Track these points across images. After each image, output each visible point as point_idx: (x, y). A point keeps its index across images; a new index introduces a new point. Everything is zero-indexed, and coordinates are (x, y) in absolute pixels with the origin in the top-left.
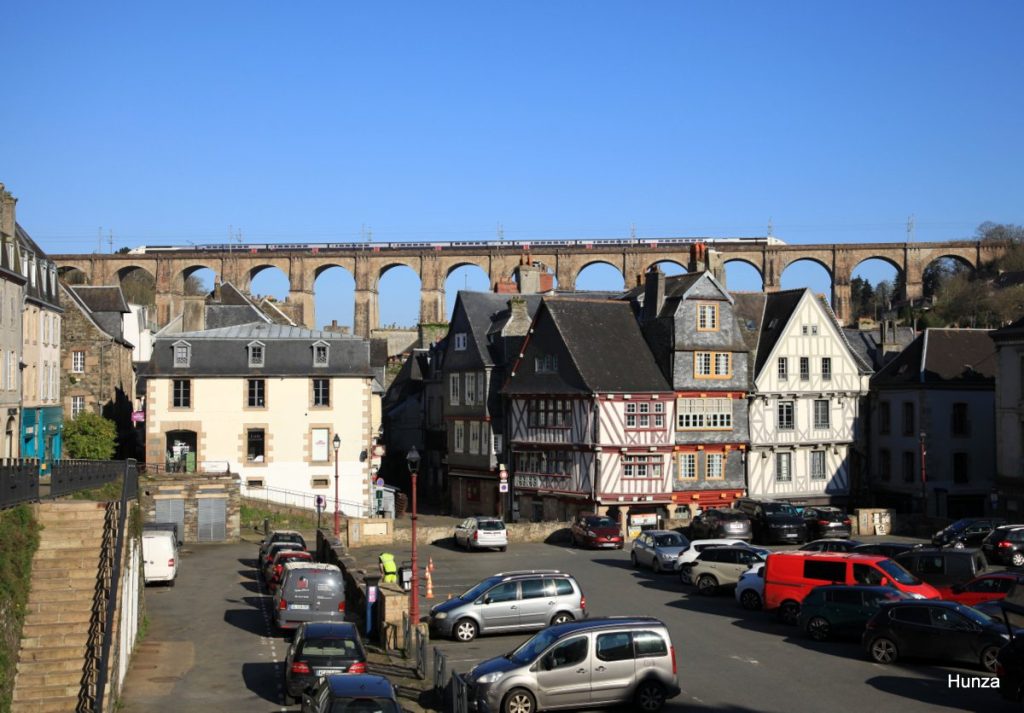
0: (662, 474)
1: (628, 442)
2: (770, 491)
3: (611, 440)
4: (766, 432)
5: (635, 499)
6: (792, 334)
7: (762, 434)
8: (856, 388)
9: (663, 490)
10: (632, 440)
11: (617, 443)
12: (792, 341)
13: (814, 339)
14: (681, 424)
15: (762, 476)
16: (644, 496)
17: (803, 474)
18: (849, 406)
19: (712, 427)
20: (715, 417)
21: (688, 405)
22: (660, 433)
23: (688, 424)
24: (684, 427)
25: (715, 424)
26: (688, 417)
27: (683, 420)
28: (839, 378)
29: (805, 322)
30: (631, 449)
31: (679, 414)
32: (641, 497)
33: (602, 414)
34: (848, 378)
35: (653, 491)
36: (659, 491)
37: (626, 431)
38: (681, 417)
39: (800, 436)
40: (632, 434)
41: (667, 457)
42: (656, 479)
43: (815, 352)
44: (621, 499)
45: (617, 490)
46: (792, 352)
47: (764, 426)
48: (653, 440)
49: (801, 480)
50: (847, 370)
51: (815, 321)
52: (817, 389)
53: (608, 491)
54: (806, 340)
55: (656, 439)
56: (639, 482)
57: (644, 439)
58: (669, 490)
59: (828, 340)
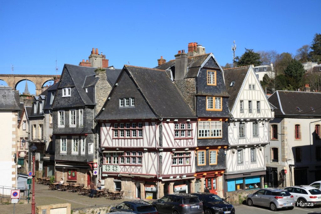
0: (190, 163)
1: (176, 146)
2: (235, 170)
3: (168, 144)
4: (234, 139)
5: (178, 177)
6: (245, 89)
7: (233, 140)
8: (270, 117)
9: (191, 171)
10: (178, 145)
11: (171, 146)
12: (245, 92)
13: (254, 92)
14: (200, 135)
15: (232, 162)
16: (182, 175)
17: (248, 160)
18: (266, 126)
19: (213, 137)
20: (215, 131)
21: (203, 125)
22: (190, 140)
23: (203, 135)
24: (201, 137)
25: (215, 135)
26: (203, 131)
27: (200, 133)
28: (263, 111)
29: (250, 83)
30: (177, 149)
31: (199, 130)
32: (181, 176)
33: (164, 130)
34: (267, 111)
35: (186, 173)
36: (189, 172)
37: (175, 139)
38: (200, 131)
39: (247, 141)
40: (178, 141)
41: (193, 153)
42: (188, 166)
43: (254, 99)
44: (172, 177)
45: (170, 173)
46: (245, 98)
47: (233, 136)
48: (187, 144)
49: (247, 163)
50: (267, 108)
51: (254, 83)
52: (255, 117)
53: (165, 173)
54: (251, 92)
55: (189, 143)
56: (180, 167)
57: (183, 144)
58: (194, 171)
59: (259, 92)
